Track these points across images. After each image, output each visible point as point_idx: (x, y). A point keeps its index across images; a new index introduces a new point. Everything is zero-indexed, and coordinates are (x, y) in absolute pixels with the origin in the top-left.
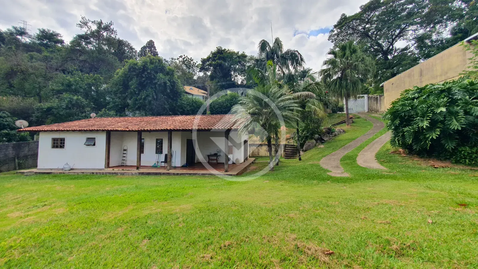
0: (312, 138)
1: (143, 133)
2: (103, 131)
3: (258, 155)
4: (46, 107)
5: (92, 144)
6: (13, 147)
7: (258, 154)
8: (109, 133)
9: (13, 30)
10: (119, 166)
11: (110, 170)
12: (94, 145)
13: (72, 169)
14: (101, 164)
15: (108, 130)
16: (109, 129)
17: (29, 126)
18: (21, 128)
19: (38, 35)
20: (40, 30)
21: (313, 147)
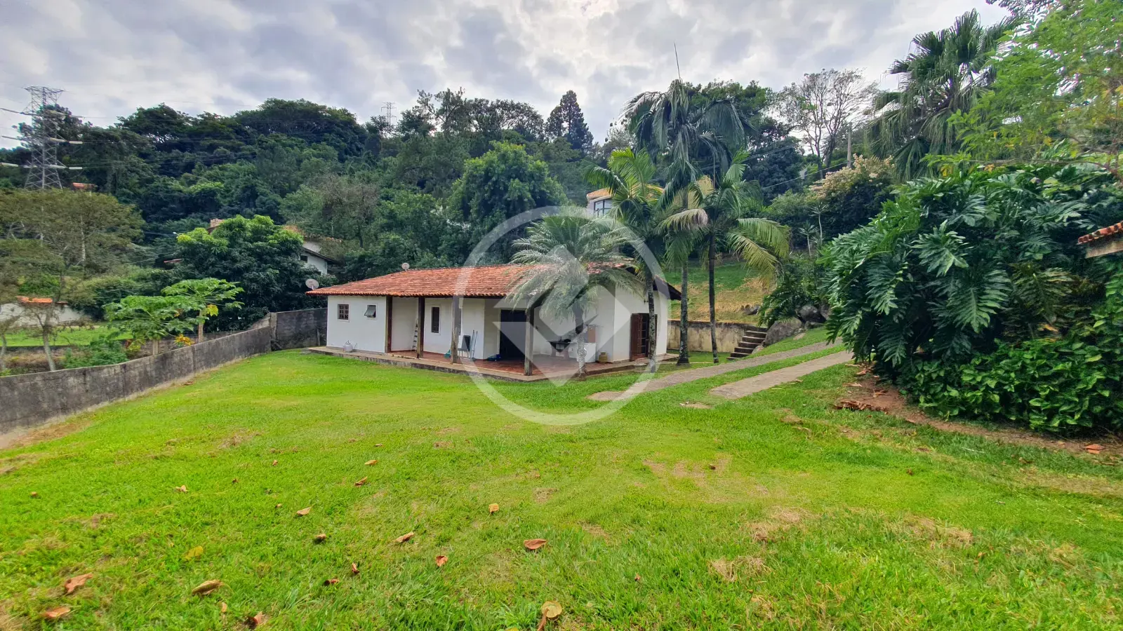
0: (790, 314)
1: (426, 300)
2: (383, 295)
3: (699, 349)
4: (358, 255)
5: (372, 314)
6: (314, 315)
7: (700, 346)
8: (390, 299)
9: (372, 123)
10: (409, 351)
11: (389, 356)
12: (374, 316)
13: (354, 351)
14: (382, 347)
15: (389, 295)
16: (392, 293)
17: (320, 287)
18: (311, 290)
19: (403, 123)
20: (403, 114)
21: (787, 336)
